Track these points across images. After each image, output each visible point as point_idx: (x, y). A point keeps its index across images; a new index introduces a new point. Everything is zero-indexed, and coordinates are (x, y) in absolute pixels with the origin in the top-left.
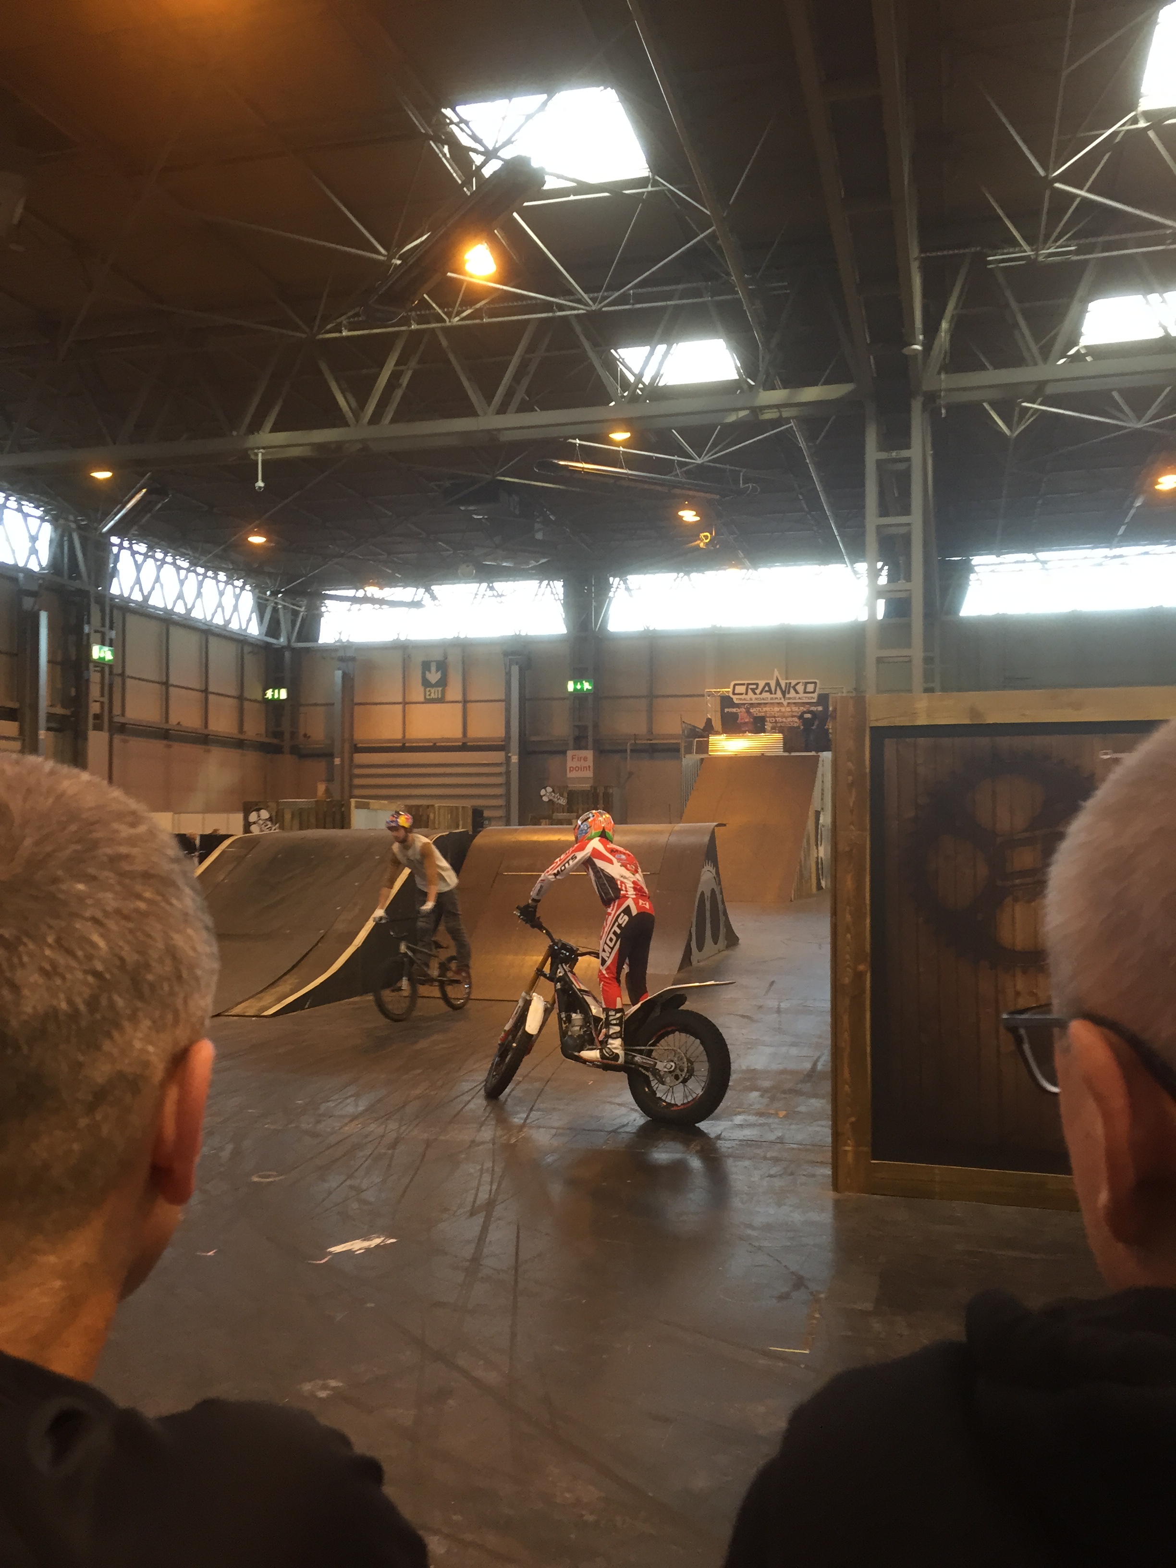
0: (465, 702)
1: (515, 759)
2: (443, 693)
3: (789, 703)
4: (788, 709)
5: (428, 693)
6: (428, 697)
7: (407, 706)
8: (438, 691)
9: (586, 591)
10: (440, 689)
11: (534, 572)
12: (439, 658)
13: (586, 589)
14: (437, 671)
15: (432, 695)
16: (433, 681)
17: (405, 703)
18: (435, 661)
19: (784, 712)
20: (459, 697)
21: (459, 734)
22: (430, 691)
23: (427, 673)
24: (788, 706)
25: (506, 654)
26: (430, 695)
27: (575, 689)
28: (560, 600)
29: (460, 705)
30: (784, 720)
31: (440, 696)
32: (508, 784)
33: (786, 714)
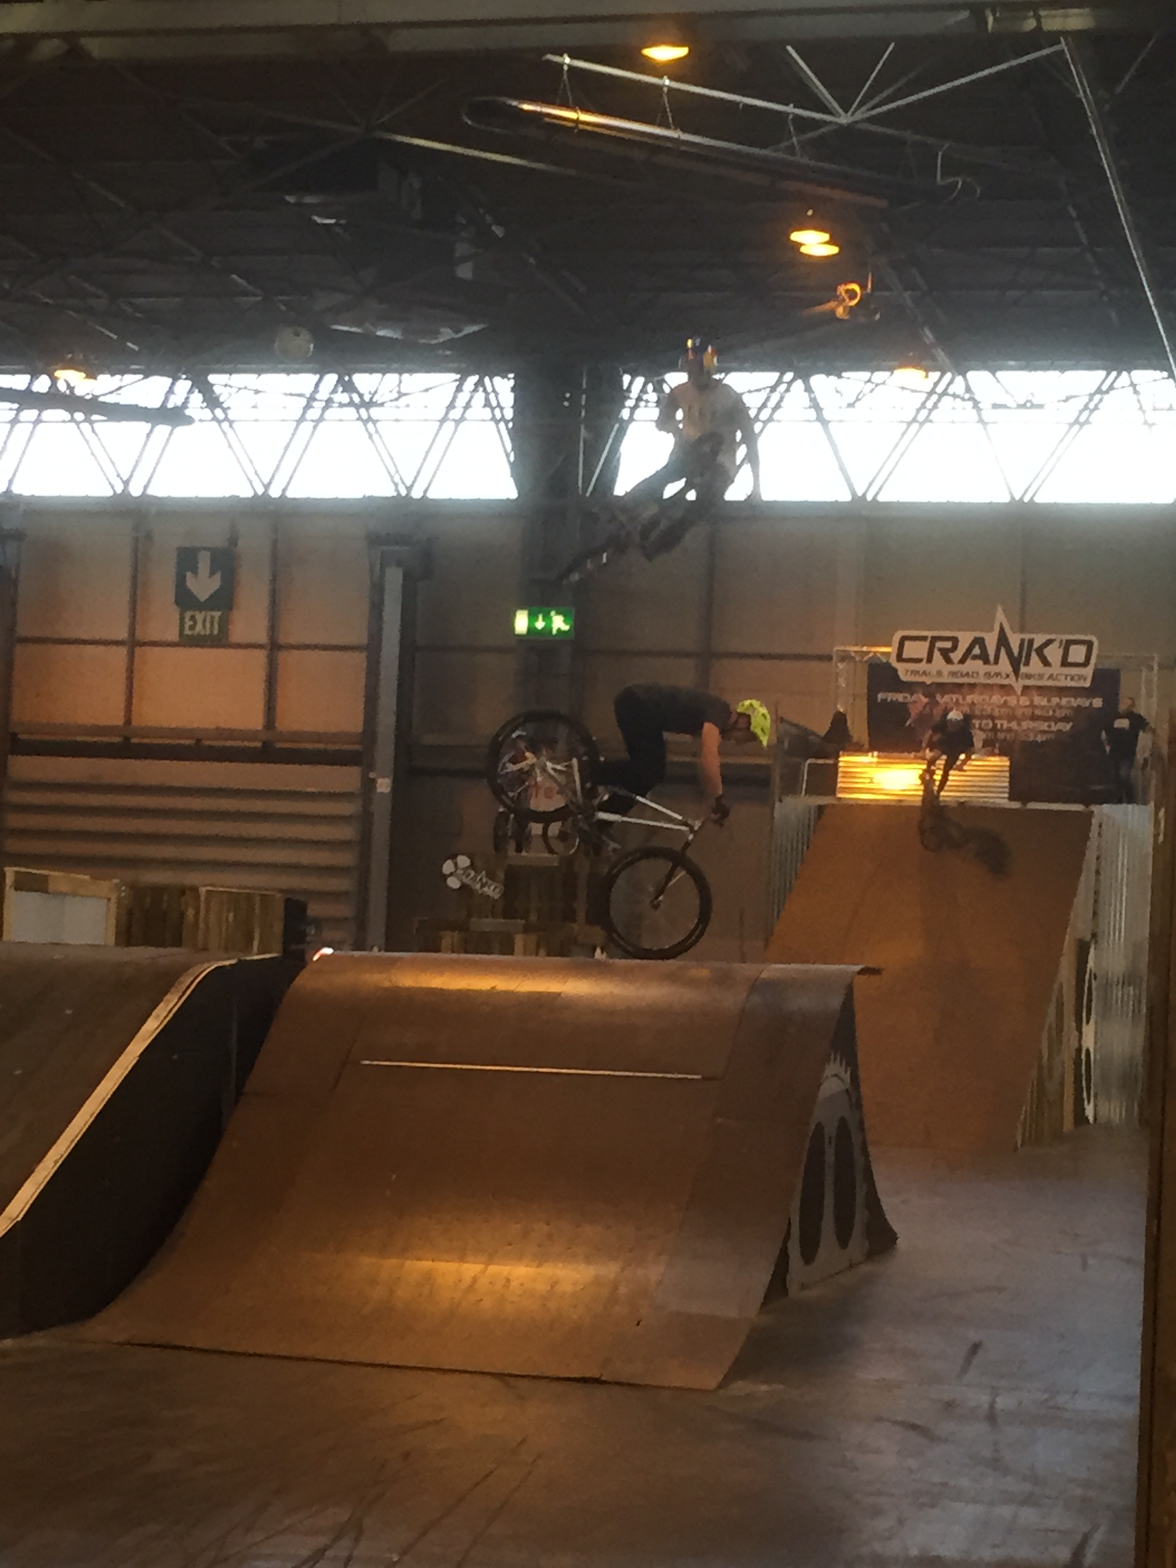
0: (274, 647)
1: (384, 785)
2: (224, 624)
3: (1026, 688)
4: (1024, 701)
5: (188, 623)
6: (187, 632)
7: (138, 650)
8: (212, 617)
9: (566, 404)
10: (217, 614)
11: (448, 353)
12: (219, 541)
13: (567, 400)
14: (212, 573)
15: (199, 627)
16: (203, 596)
17: (134, 643)
18: (205, 549)
19: (1013, 709)
20: (262, 637)
21: (255, 721)
22: (193, 618)
23: (189, 574)
24: (1022, 695)
25: (374, 540)
26: (192, 628)
27: (531, 630)
28: (506, 422)
29: (261, 656)
30: (1014, 725)
31: (216, 632)
32: (364, 842)
33: (1019, 713)
